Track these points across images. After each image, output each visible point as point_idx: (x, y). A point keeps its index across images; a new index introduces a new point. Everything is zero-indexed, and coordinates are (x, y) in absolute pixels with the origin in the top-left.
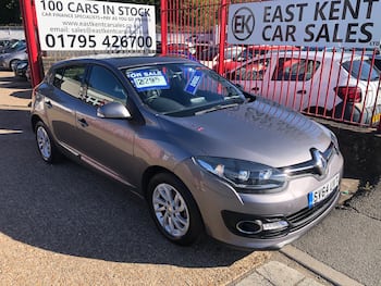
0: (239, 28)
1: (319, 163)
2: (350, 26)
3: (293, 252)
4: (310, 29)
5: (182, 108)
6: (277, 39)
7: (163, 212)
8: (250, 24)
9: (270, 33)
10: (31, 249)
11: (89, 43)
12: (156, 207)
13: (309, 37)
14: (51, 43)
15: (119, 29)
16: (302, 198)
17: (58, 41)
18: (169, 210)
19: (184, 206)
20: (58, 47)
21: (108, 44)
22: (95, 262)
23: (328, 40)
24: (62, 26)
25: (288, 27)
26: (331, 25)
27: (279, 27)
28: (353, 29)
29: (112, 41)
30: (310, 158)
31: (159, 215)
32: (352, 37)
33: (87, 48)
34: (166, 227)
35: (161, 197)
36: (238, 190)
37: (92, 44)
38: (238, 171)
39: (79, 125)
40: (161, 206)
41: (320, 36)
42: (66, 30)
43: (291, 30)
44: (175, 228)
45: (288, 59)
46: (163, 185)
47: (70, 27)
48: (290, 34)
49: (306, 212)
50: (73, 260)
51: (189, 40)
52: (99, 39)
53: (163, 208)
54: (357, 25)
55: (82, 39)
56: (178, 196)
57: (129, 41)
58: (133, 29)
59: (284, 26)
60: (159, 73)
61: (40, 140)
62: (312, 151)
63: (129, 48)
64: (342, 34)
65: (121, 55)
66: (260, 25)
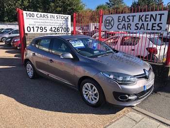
0: (107, 24)
1: (147, 74)
2: (153, 24)
3: (138, 109)
4: (137, 25)
5: (92, 55)
6: (124, 29)
7: (87, 95)
8: (112, 23)
9: (120, 27)
10: (36, 109)
11: (44, 30)
12: (84, 92)
13: (137, 28)
14: (29, 30)
15: (56, 24)
16: (142, 87)
17: (32, 29)
18: (90, 93)
19: (96, 91)
20: (32, 31)
21: (52, 31)
22: (63, 113)
23: (144, 30)
24: (34, 23)
25: (128, 24)
26: (145, 24)
27: (124, 24)
28: (154, 25)
29: (53, 29)
30: (144, 73)
31: (85, 96)
32: (154, 28)
33: (43, 32)
34: (88, 100)
35: (86, 89)
36: (119, 84)
37: (45, 30)
38: (119, 77)
39: (49, 62)
40: (86, 92)
41: (141, 28)
42: (35, 25)
43: (129, 25)
44: (92, 100)
45: (125, 37)
46: (87, 83)
47: (37, 24)
48: (129, 27)
49: (143, 93)
50: (54, 113)
51: (80, 29)
52: (48, 28)
53: (87, 93)
54: (155, 24)
55: (41, 28)
56: (94, 87)
57: (60, 29)
58: (62, 25)
59: (126, 24)
60: (81, 42)
61: (27, 69)
62: (144, 70)
63: (60, 32)
64: (150, 27)
65: (57, 35)
66: (116, 23)
